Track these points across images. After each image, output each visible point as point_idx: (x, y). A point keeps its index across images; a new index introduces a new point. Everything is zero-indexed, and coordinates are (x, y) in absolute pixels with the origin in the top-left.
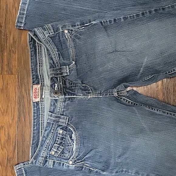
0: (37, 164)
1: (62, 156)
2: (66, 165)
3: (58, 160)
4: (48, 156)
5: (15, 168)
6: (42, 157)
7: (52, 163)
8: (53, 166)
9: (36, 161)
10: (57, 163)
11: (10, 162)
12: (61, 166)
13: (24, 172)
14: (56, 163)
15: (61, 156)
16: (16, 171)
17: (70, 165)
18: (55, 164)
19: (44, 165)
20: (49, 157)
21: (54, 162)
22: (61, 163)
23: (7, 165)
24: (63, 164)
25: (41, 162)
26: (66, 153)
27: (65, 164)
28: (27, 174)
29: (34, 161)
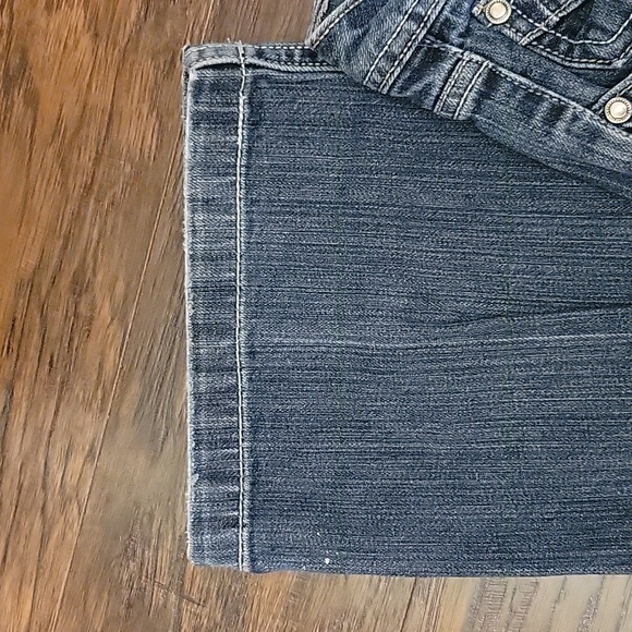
0: (361, 64)
1: (563, 47)
2: (575, 118)
3: (523, 74)
4: (461, 22)
5: (194, 57)
6: (415, 17)
7: (478, 81)
8: (478, 102)
9: (357, 42)
10: (516, 89)
11: (159, 24)
12: (537, 120)
13: (242, 111)
14: (504, 88)
15: (554, 44)
16: (193, 77)
17: (609, 130)
18: (500, 95)
19: (411, 81)
20: (461, 35)
21: (492, 79)
22: (541, 99)
23: (135, 39)
24: (557, 111)
25: (396, 49)
26: (604, 30)
27: (569, 114)
28: (262, 131)
29: (347, 37)
